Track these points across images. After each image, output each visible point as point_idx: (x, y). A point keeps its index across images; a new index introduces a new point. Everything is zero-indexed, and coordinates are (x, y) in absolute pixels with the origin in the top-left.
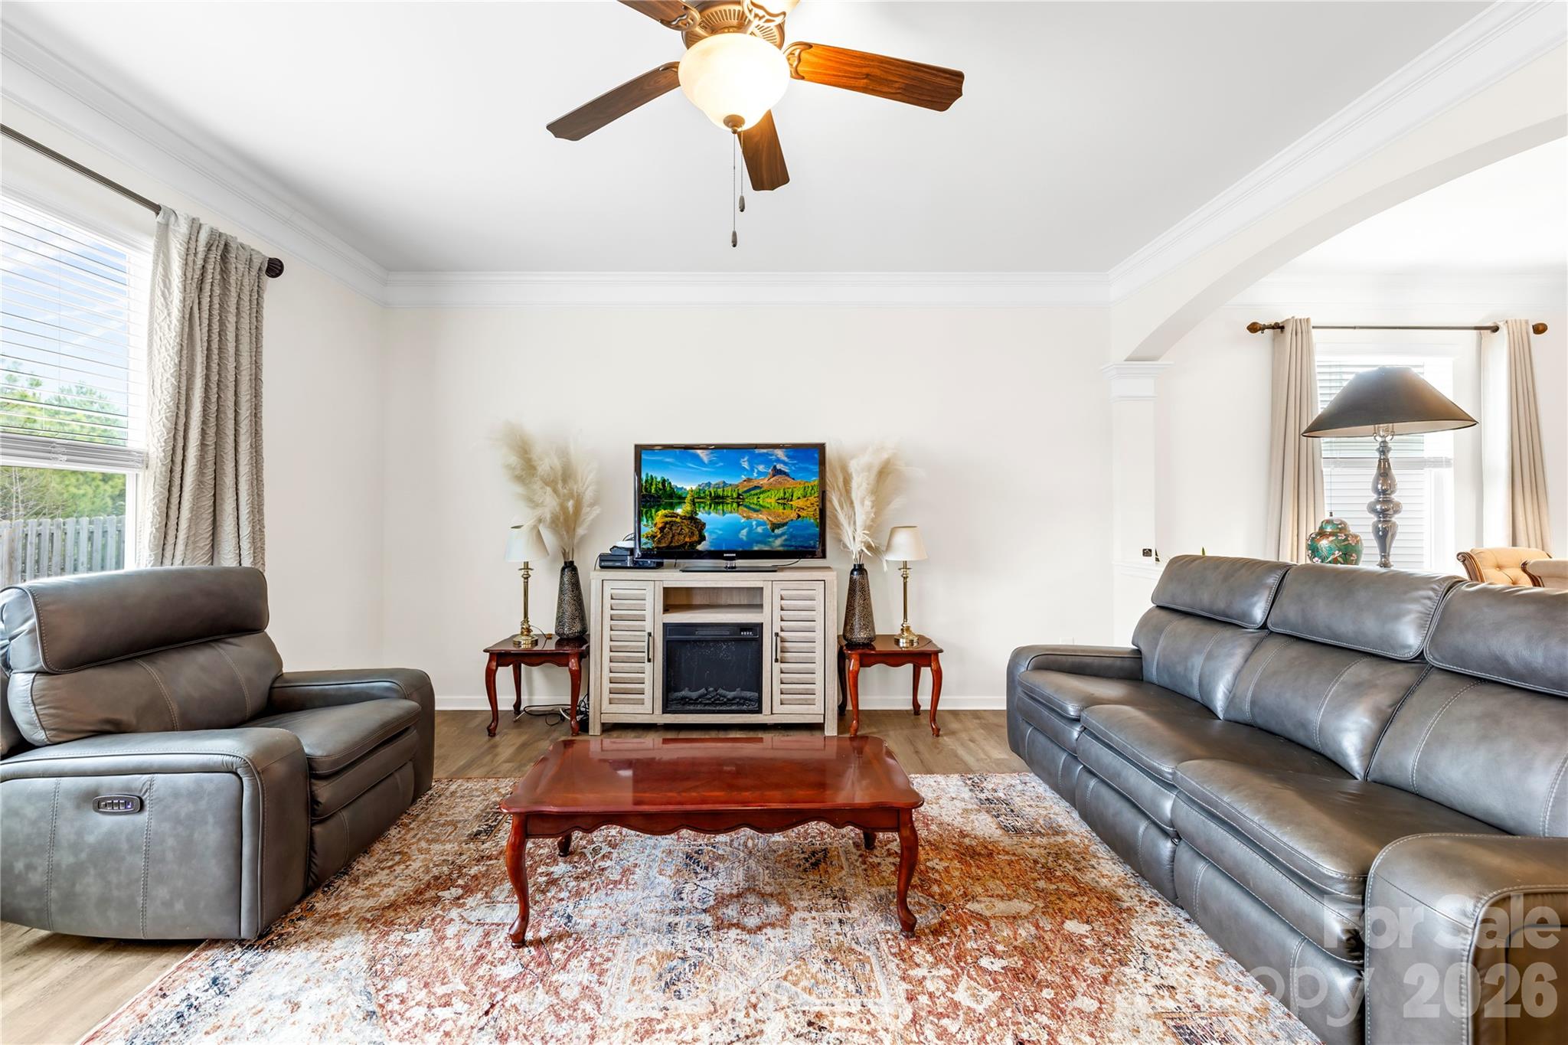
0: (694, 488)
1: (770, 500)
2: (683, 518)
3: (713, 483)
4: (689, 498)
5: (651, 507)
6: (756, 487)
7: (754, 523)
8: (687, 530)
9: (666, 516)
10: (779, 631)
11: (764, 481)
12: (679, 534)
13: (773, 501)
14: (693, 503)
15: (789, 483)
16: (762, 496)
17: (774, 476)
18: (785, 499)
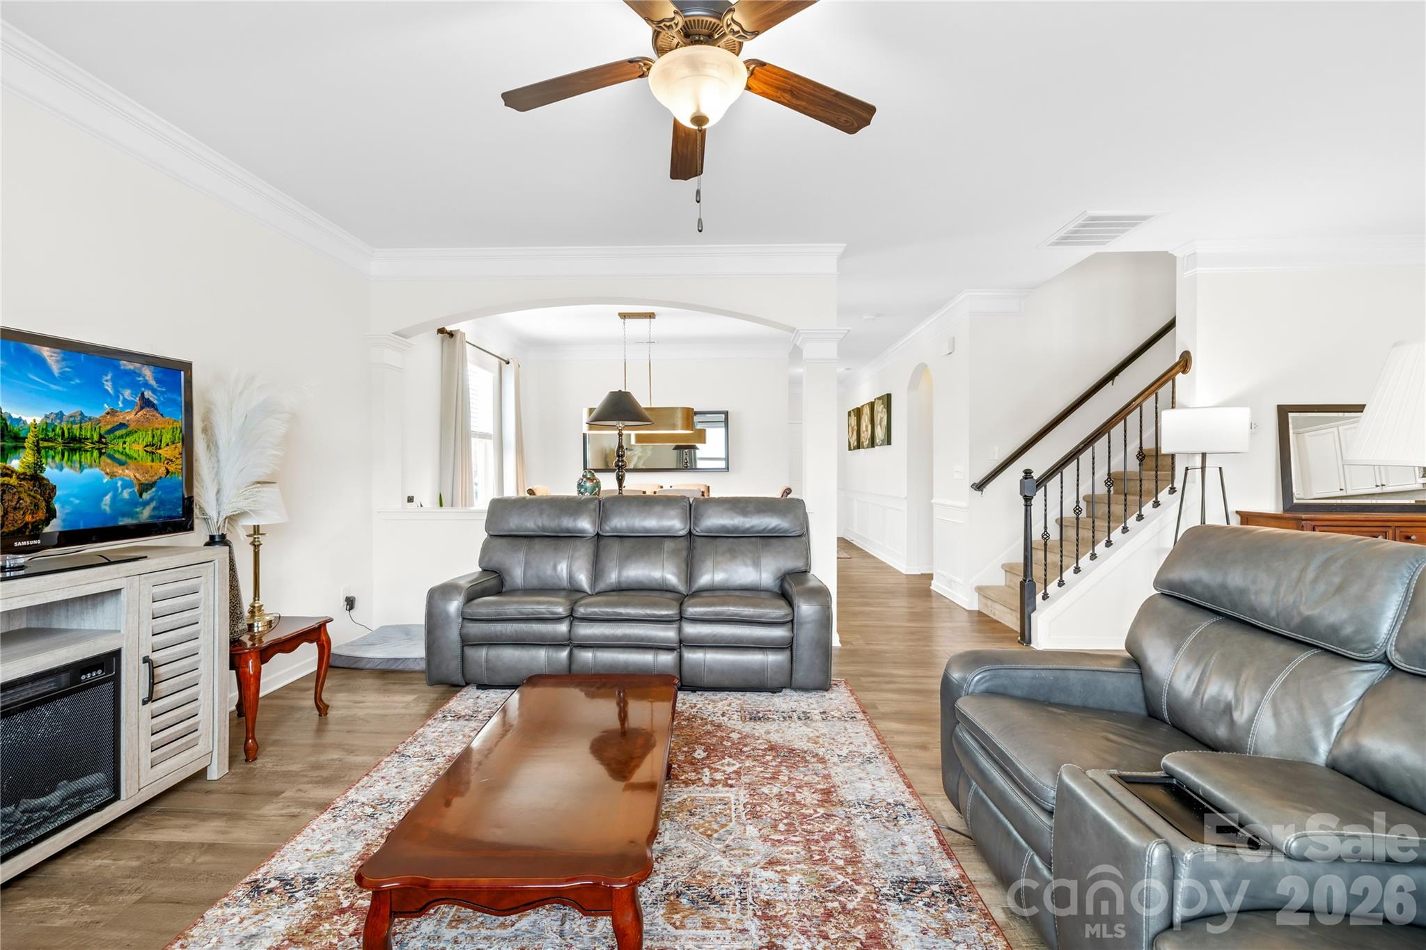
0: (39, 420)
1: (136, 446)
2: (22, 477)
3: (67, 413)
4: (30, 439)
6: (122, 425)
8: (28, 500)
10: (148, 653)
11: (130, 416)
12: (15, 509)
13: (140, 447)
14: (38, 450)
15: (158, 421)
16: (128, 439)
17: (142, 408)
18: (153, 445)
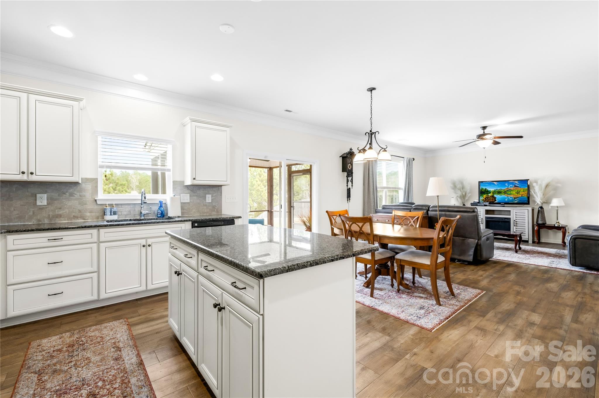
0: (493, 190)
1: (514, 192)
2: (491, 196)
3: (498, 189)
4: (492, 192)
5: (483, 194)
6: (510, 190)
7: (509, 197)
9: (486, 196)
10: (515, 220)
11: (512, 188)
12: (490, 199)
13: (514, 193)
14: (493, 193)
15: (520, 188)
17: (515, 187)
18: (518, 192)
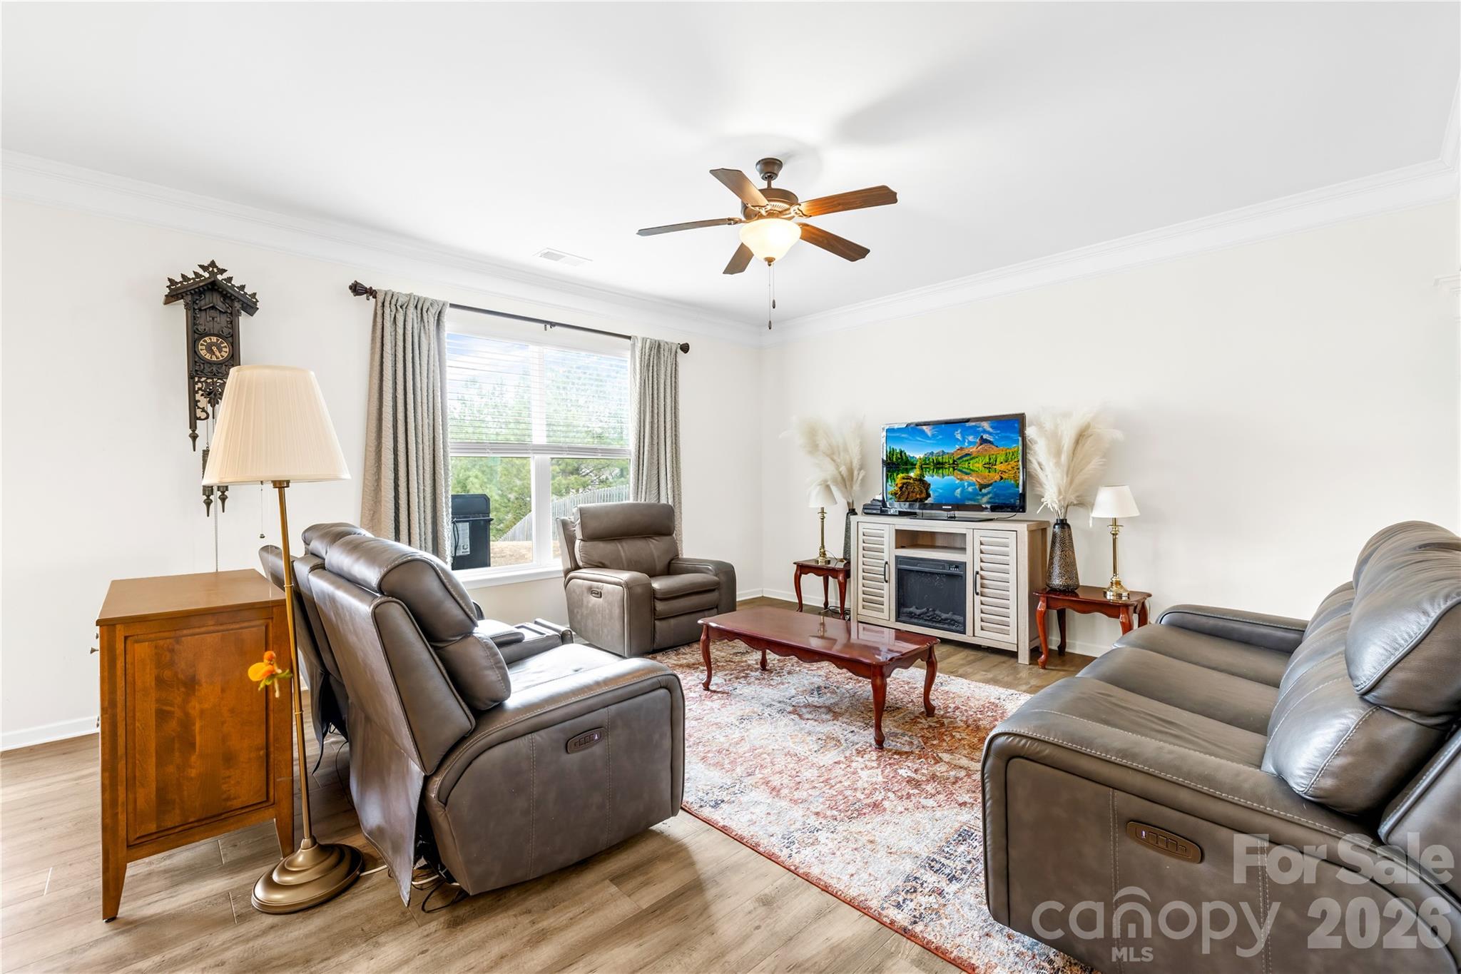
0: (922, 456)
1: (977, 465)
2: (915, 480)
3: (935, 452)
4: (918, 464)
5: (893, 472)
6: (967, 455)
7: (966, 484)
8: (918, 489)
9: (904, 478)
10: (979, 570)
11: (973, 449)
12: (912, 492)
13: (980, 465)
14: (922, 468)
15: (993, 450)
16: (971, 462)
17: (981, 444)
18: (990, 464)
